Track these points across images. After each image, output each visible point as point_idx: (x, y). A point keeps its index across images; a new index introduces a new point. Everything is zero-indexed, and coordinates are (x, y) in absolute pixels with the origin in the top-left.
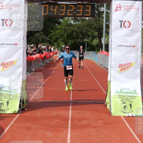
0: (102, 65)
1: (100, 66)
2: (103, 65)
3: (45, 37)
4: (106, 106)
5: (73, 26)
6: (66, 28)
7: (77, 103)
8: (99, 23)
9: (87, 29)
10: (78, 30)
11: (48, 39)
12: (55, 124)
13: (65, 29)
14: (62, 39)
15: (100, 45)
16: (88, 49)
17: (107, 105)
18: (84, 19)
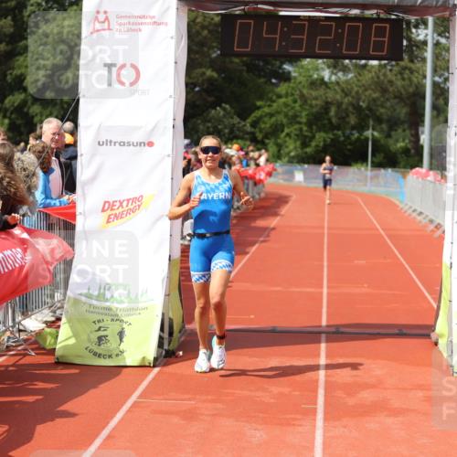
0: (421, 213)
1: (415, 218)
2: (426, 213)
3: (239, 123)
4: (436, 344)
5: (329, 88)
6: (305, 91)
7: (342, 333)
8: (410, 79)
9: (375, 95)
10: (346, 100)
11: (248, 128)
12: (272, 401)
13: (302, 96)
14: (293, 129)
15: (414, 148)
16: (376, 160)
17: (440, 341)
18: (365, 66)
